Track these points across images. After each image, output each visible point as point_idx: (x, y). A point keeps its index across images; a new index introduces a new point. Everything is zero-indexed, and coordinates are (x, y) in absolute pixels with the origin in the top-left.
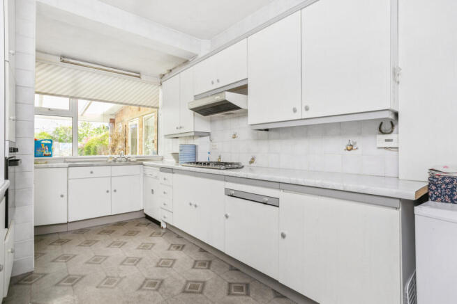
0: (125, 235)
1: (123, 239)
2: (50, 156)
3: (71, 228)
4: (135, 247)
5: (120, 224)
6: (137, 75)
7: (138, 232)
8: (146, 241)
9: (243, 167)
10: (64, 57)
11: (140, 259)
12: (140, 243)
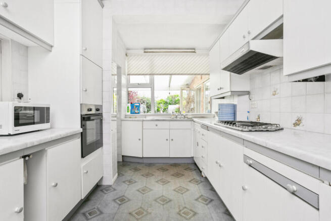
0: (173, 175)
1: (169, 179)
2: (138, 113)
3: (145, 161)
4: (173, 188)
5: (175, 165)
6: (193, 50)
7: (183, 175)
8: (184, 185)
9: (282, 129)
10: (145, 49)
11: (170, 201)
12: (179, 185)
